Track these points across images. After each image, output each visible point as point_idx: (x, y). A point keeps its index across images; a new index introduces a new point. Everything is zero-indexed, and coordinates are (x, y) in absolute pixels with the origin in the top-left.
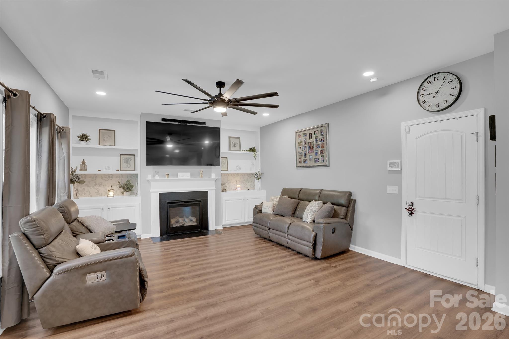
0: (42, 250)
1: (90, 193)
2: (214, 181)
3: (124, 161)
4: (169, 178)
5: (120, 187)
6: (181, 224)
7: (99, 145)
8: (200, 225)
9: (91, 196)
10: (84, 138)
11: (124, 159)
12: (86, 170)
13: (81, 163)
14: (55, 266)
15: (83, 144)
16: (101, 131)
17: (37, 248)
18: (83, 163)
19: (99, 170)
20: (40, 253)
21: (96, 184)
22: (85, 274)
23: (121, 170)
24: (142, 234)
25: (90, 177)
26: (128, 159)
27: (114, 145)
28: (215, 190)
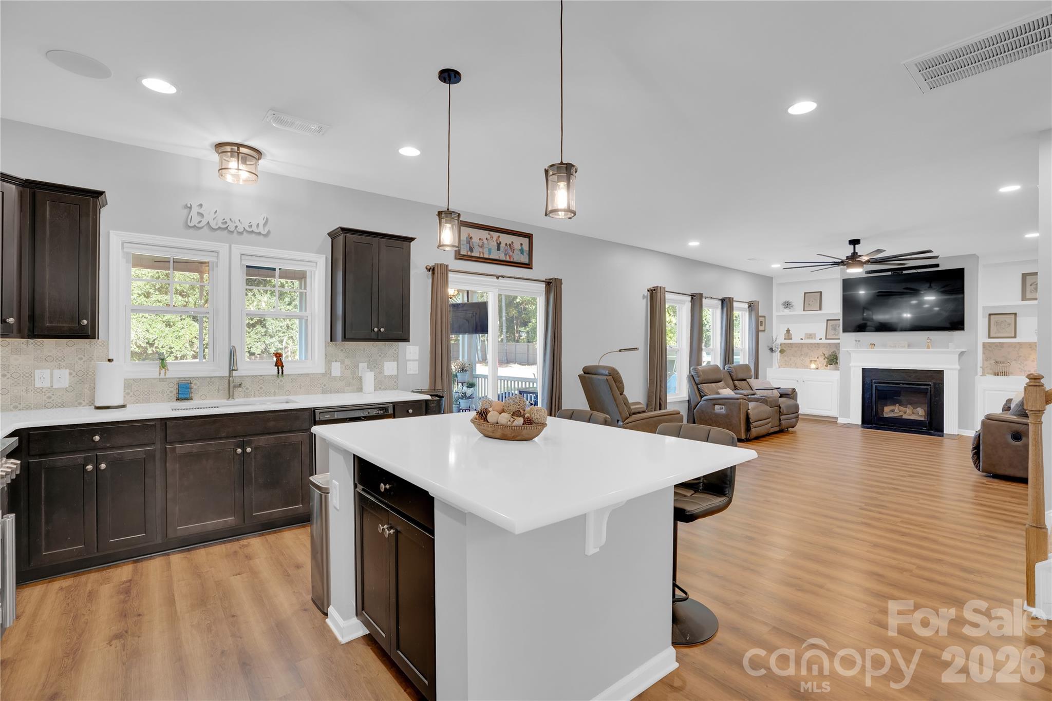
0: (699, 386)
1: (796, 364)
2: (957, 356)
3: (831, 328)
4: (875, 349)
5: (824, 359)
6: (896, 415)
7: (804, 310)
8: (927, 422)
9: (797, 368)
10: (787, 305)
11: (832, 326)
12: (791, 339)
13: (786, 332)
14: (703, 396)
15: (787, 312)
16: (806, 294)
17: (697, 385)
18: (788, 331)
19: (801, 339)
20: (698, 388)
21: (802, 355)
22: (715, 405)
23: (826, 339)
24: (840, 417)
25: (796, 347)
26: (836, 325)
27: (820, 309)
28: (960, 371)
